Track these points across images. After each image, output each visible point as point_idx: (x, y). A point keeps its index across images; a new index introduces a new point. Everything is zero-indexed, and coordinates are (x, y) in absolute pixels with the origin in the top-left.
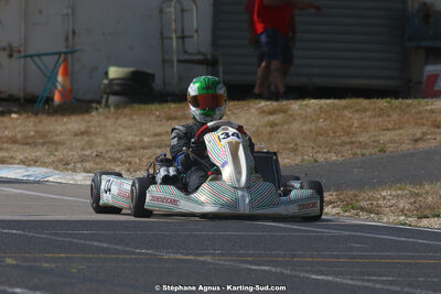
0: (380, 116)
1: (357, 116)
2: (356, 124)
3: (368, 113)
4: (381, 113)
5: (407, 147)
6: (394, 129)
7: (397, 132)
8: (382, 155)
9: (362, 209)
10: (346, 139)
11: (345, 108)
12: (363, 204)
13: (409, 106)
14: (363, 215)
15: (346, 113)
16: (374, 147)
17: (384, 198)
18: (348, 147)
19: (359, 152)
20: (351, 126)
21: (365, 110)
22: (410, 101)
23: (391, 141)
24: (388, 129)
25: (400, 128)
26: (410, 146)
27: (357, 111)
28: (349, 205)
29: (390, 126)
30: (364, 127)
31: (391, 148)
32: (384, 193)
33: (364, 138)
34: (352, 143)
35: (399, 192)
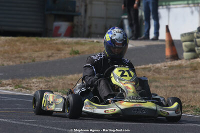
0: (33, 45)
1: (23, 45)
2: (22, 48)
3: (28, 44)
4: (33, 43)
5: (45, 59)
6: (39, 51)
7: (40, 53)
8: (33, 63)
9: (23, 88)
10: (18, 55)
11: (17, 41)
12: (24, 85)
13: (46, 41)
14: (24, 90)
15: (18, 43)
16: (30, 59)
17: (33, 83)
18: (18, 59)
19: (23, 61)
20: (19, 49)
21: (26, 42)
22: (46, 39)
23: (38, 57)
24: (36, 51)
25: (42, 51)
26: (46, 59)
27: (23, 42)
28: (17, 86)
29: (37, 50)
30: (25, 50)
31: (37, 60)
32: (33, 81)
33: (25, 55)
34: (20, 57)
35: (40, 80)
